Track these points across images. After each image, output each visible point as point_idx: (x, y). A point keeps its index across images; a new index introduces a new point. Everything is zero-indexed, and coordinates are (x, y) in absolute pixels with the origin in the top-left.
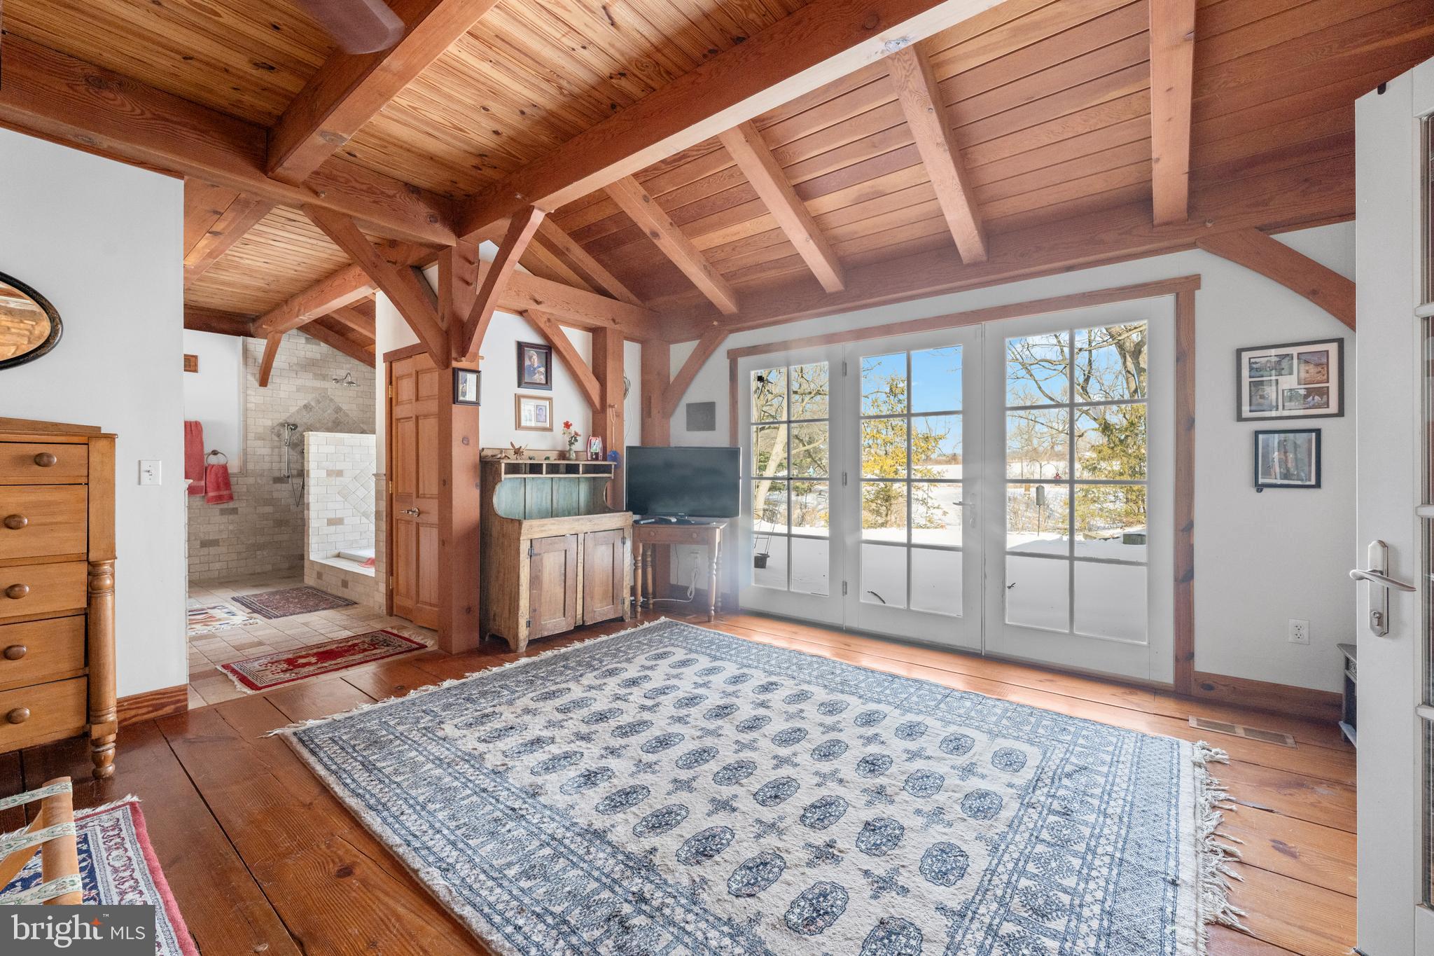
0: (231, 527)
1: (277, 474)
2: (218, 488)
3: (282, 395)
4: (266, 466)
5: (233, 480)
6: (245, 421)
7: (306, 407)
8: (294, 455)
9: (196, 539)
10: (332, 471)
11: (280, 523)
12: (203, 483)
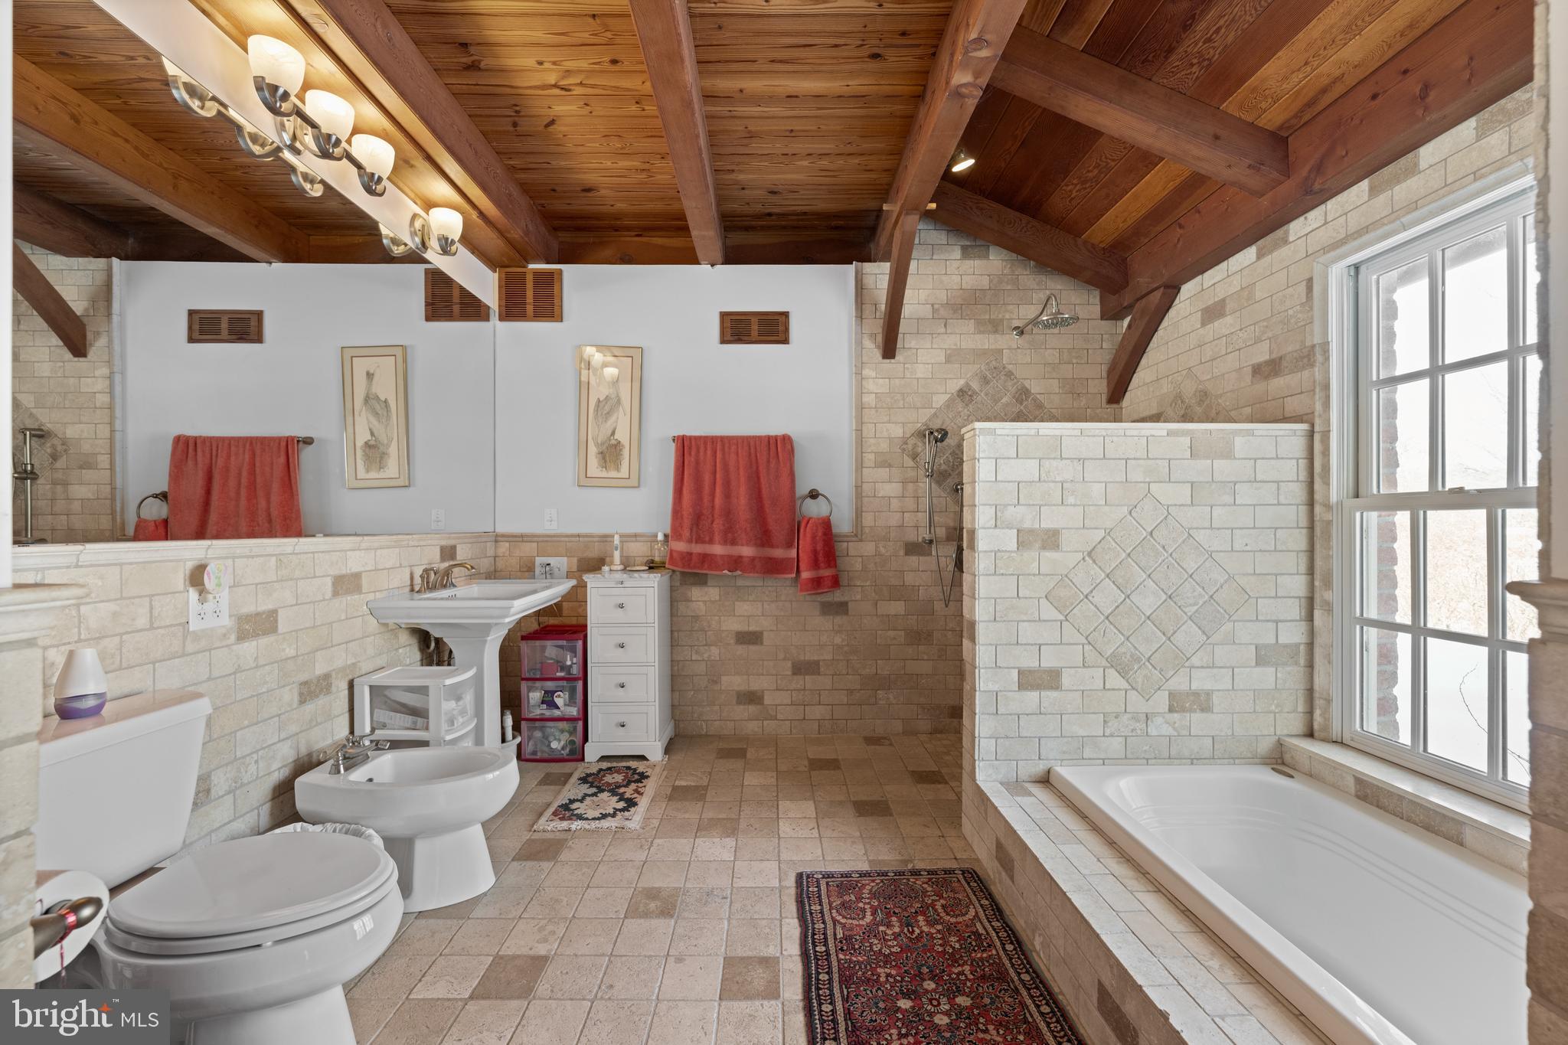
0: (838, 640)
1: (912, 536)
2: (815, 564)
3: (921, 371)
4: (894, 520)
5: (841, 547)
6: (859, 431)
7: (962, 393)
8: (942, 497)
9: (784, 659)
10: (1031, 531)
11: (917, 637)
12: (793, 553)
